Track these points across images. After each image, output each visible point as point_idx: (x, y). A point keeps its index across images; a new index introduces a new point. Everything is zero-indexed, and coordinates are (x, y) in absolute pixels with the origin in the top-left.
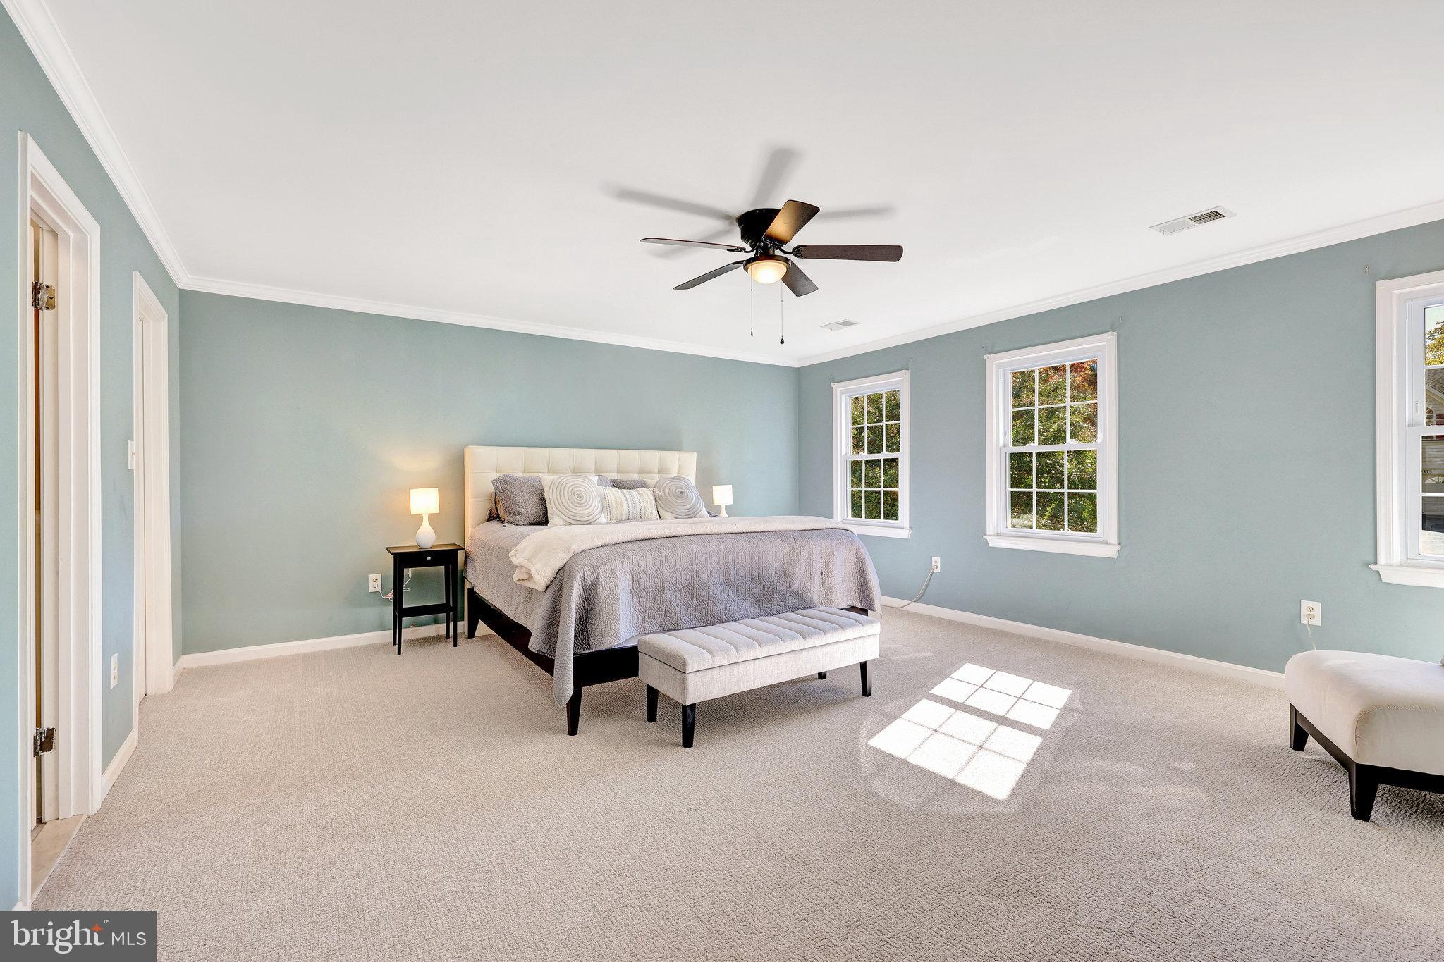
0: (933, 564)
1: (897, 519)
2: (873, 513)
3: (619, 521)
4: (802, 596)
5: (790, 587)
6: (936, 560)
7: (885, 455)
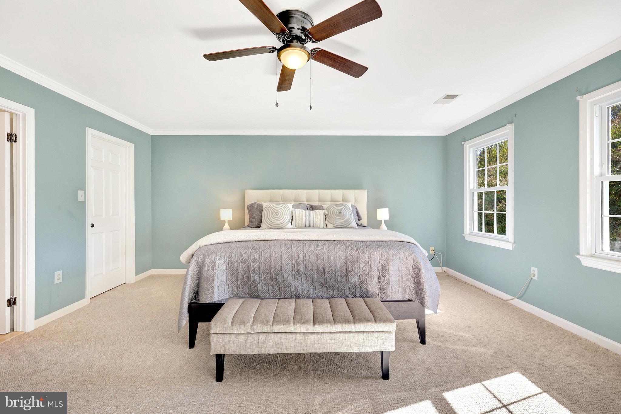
0: (532, 272)
1: (505, 235)
2: (490, 229)
3: (298, 228)
4: (360, 288)
5: (349, 280)
6: (534, 270)
7: (498, 188)
